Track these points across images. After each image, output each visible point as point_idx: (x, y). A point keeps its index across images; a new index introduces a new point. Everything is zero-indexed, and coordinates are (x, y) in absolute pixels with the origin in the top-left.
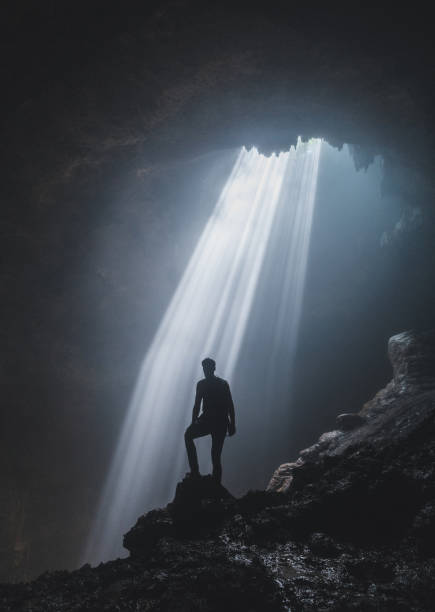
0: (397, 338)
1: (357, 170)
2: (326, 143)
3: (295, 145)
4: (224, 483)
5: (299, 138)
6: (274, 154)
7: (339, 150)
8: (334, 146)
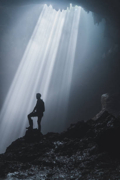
0: (104, 95)
1: (95, 24)
2: (83, 9)
3: (69, 7)
4: (41, 132)
5: (71, 4)
6: (60, 10)
7: (88, 13)
8: (86, 11)
